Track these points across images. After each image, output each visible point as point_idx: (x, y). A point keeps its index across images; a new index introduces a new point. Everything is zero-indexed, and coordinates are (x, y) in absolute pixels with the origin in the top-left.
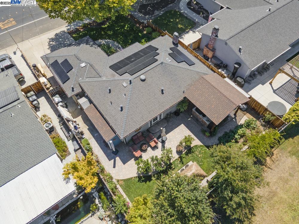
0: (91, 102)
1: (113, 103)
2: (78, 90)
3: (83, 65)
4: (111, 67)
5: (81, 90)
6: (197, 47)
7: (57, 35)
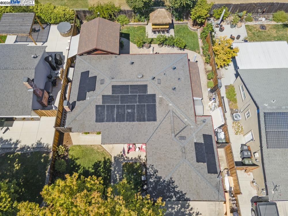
1: (177, 78)
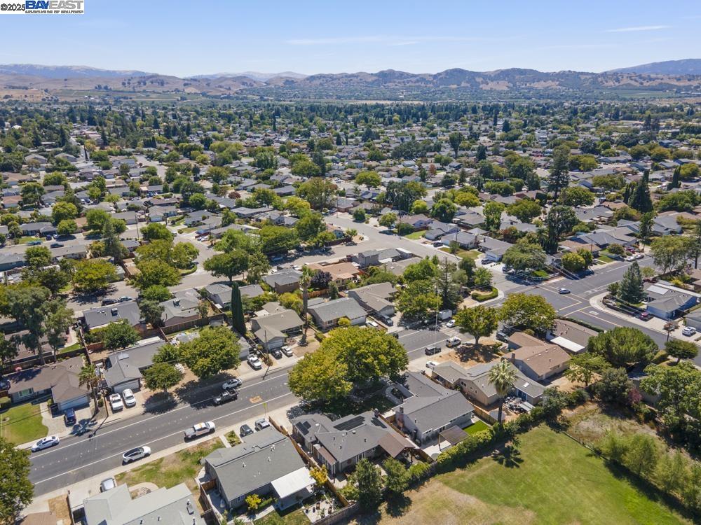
0: (322, 445)
1: (336, 444)
2: (314, 439)
3: (317, 425)
4: (335, 427)
5: (315, 439)
6: (393, 420)
7: (292, 408)
